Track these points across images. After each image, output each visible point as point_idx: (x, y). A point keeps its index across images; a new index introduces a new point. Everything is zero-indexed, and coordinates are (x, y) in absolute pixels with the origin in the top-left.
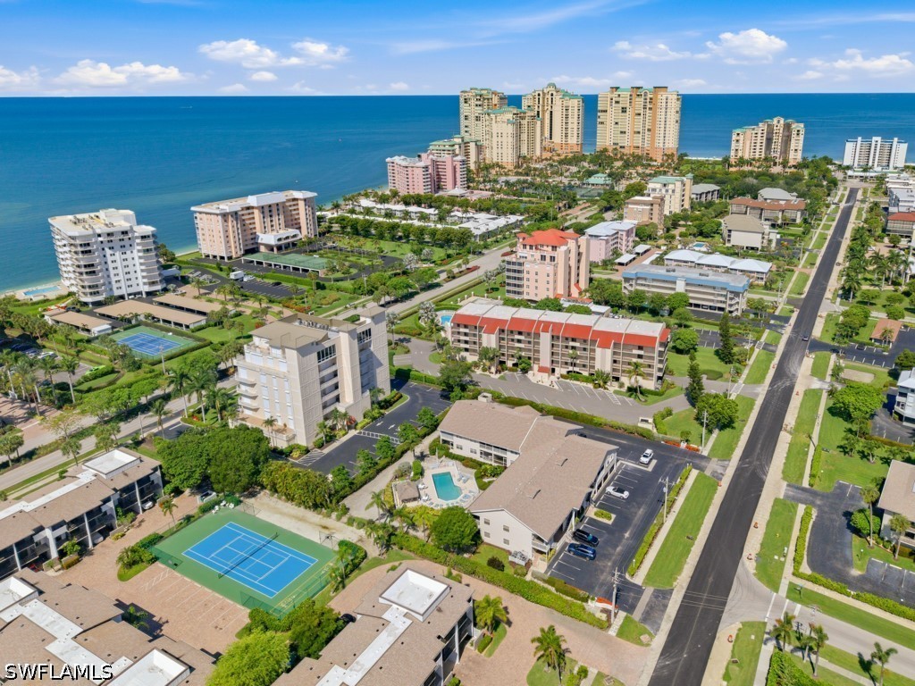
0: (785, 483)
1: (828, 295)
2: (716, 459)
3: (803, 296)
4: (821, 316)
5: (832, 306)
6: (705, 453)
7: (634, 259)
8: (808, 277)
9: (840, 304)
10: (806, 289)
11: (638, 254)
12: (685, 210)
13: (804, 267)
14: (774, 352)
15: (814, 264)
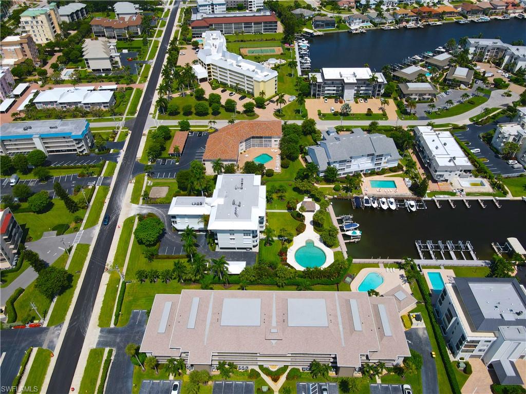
0: (99, 329)
1: (152, 109)
2: (53, 327)
3: (136, 115)
4: (144, 135)
5: (153, 122)
6: (45, 325)
7: (14, 102)
8: (142, 91)
9: (158, 119)
10: (138, 108)
11: (16, 96)
12: (57, 36)
13: (140, 82)
14: (109, 184)
15: (147, 77)
